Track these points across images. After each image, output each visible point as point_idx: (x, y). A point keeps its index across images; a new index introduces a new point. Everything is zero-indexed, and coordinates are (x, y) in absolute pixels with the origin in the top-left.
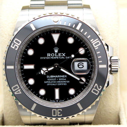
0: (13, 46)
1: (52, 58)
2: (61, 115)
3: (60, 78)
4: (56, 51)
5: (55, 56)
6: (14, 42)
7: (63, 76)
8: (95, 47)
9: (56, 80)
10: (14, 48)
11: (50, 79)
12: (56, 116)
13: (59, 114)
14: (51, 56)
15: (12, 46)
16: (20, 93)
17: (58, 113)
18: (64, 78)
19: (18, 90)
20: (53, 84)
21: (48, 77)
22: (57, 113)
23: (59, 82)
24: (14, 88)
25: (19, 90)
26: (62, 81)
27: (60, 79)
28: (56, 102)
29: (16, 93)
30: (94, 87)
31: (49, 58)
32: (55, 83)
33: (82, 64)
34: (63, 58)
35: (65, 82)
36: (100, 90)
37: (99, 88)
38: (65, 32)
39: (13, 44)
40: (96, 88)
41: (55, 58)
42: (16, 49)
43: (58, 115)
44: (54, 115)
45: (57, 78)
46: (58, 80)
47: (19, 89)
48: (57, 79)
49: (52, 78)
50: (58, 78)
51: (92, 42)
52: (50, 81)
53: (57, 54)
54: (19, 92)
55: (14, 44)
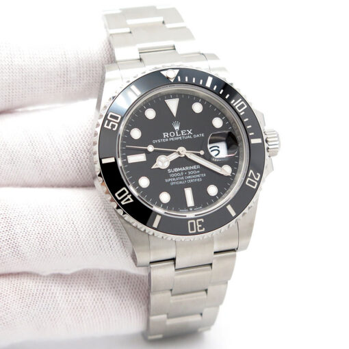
0: (108, 125)
1: (172, 139)
2: (203, 230)
3: (190, 171)
4: (177, 128)
5: (176, 136)
6: (109, 118)
7: (194, 167)
8: (240, 111)
9: (184, 175)
10: (109, 127)
11: (174, 175)
12: (195, 231)
13: (200, 228)
14: (170, 137)
15: (105, 126)
16: (132, 201)
17: (199, 226)
18: (197, 170)
19: (126, 196)
20: (181, 183)
21: (169, 171)
22: (196, 226)
23: (190, 177)
24: (120, 195)
25: (129, 197)
26: (194, 174)
27: (190, 173)
28: (189, 211)
29: (123, 203)
30: (249, 175)
31: (167, 140)
32: (182, 180)
33: (216, 148)
34: (189, 137)
35: (198, 176)
36: (258, 179)
37: (257, 176)
38: (186, 95)
39: (107, 121)
40: (252, 177)
41: (176, 139)
42: (114, 129)
43: (199, 231)
44: (191, 230)
45: (184, 171)
46: (187, 175)
47: (129, 194)
48: (186, 173)
49: (177, 173)
50: (187, 171)
51: (234, 105)
52: (174, 177)
53: (179, 132)
54: (129, 200)
55: (110, 121)
